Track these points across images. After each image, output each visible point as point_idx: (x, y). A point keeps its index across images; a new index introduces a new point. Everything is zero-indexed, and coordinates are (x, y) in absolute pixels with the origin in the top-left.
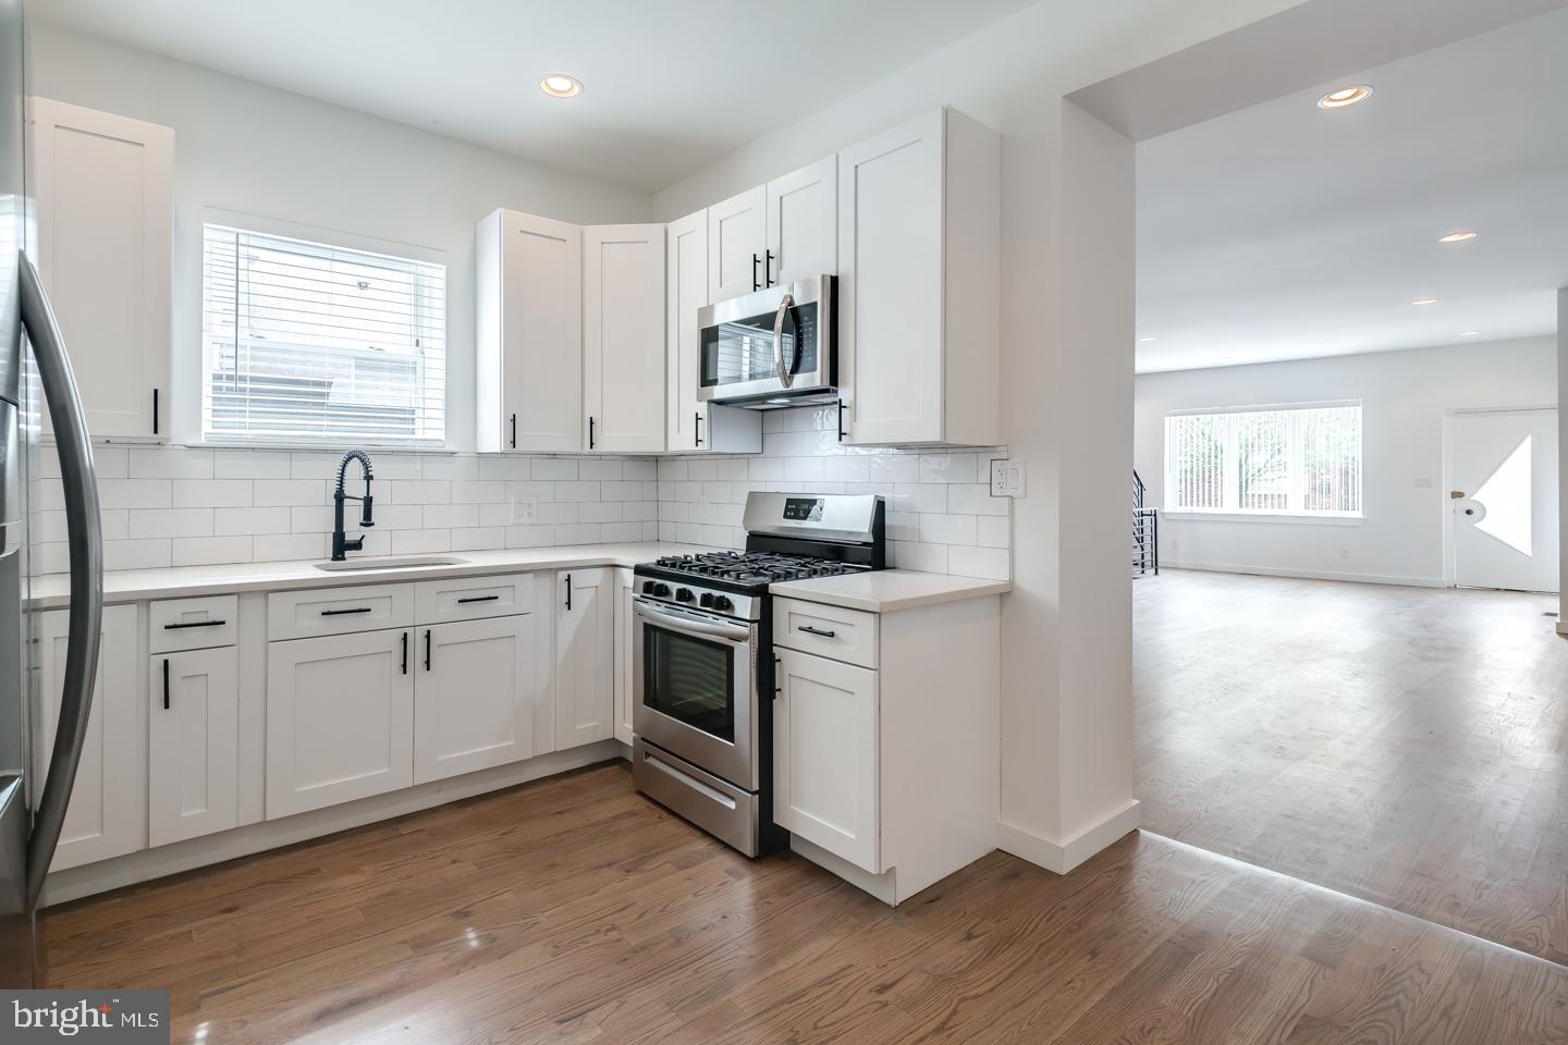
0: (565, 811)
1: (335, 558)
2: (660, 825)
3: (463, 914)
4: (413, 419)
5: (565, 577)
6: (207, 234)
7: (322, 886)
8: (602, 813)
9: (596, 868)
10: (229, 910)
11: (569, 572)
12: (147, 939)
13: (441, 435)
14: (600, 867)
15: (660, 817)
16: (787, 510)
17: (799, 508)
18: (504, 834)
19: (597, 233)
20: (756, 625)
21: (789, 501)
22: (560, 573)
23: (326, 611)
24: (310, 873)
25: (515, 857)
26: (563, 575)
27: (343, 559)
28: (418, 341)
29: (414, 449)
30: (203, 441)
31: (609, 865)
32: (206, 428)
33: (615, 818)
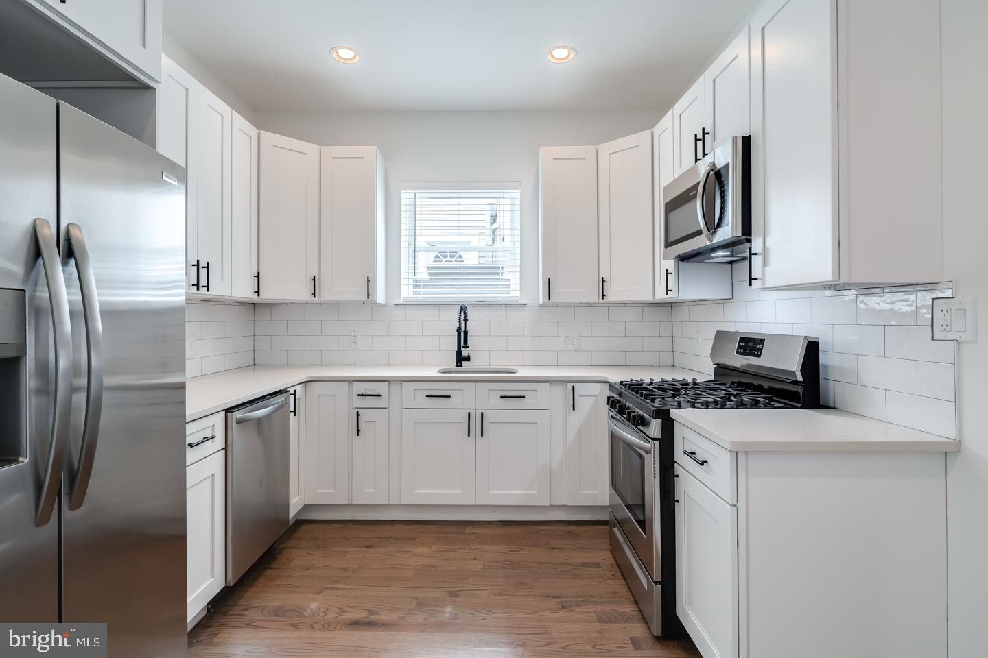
0: (557, 548)
1: (457, 366)
2: (610, 581)
3: (453, 594)
4: (510, 285)
5: (572, 387)
6: (403, 196)
7: (410, 549)
8: (577, 557)
9: (545, 596)
10: (368, 547)
11: (573, 384)
12: (334, 549)
13: (518, 294)
14: (549, 596)
15: (614, 575)
16: (739, 346)
17: (751, 345)
18: (511, 551)
19: (605, 148)
20: (657, 443)
21: (742, 339)
22: (568, 384)
23: (429, 394)
24: (411, 539)
25: (506, 568)
26: (570, 386)
27: (462, 366)
28: (504, 238)
29: (501, 302)
30: (401, 302)
31: (555, 597)
32: (403, 294)
33: (584, 565)
